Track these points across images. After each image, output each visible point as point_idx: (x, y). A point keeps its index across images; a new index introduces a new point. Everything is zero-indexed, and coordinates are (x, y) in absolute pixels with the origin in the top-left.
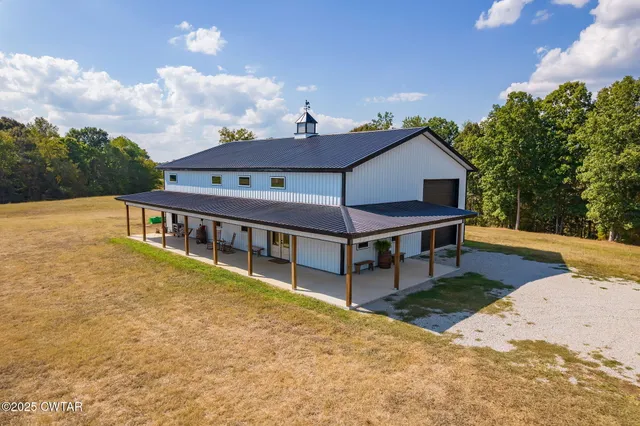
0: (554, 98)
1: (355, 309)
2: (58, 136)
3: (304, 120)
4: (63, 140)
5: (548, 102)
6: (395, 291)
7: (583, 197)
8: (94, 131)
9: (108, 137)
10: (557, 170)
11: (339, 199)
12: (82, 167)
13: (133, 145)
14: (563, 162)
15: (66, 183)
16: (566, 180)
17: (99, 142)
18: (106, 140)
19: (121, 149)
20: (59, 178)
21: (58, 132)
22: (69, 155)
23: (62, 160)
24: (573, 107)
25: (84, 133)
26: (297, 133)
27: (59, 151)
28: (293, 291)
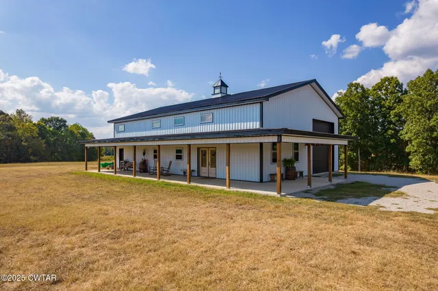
0: (379, 87)
1: (284, 196)
2: (32, 122)
3: (220, 84)
4: (34, 124)
5: (374, 90)
6: (309, 188)
7: (407, 150)
8: (57, 120)
9: (67, 124)
10: (385, 134)
11: (258, 123)
12: (48, 143)
13: (84, 129)
14: (389, 128)
15: (35, 155)
16: (392, 141)
17: (60, 127)
18: (65, 126)
19: (76, 132)
20: (30, 151)
21: (32, 120)
22: (38, 134)
23: (34, 137)
24: (392, 93)
25: (51, 120)
26: (214, 94)
27: (32, 131)
28: (228, 190)
